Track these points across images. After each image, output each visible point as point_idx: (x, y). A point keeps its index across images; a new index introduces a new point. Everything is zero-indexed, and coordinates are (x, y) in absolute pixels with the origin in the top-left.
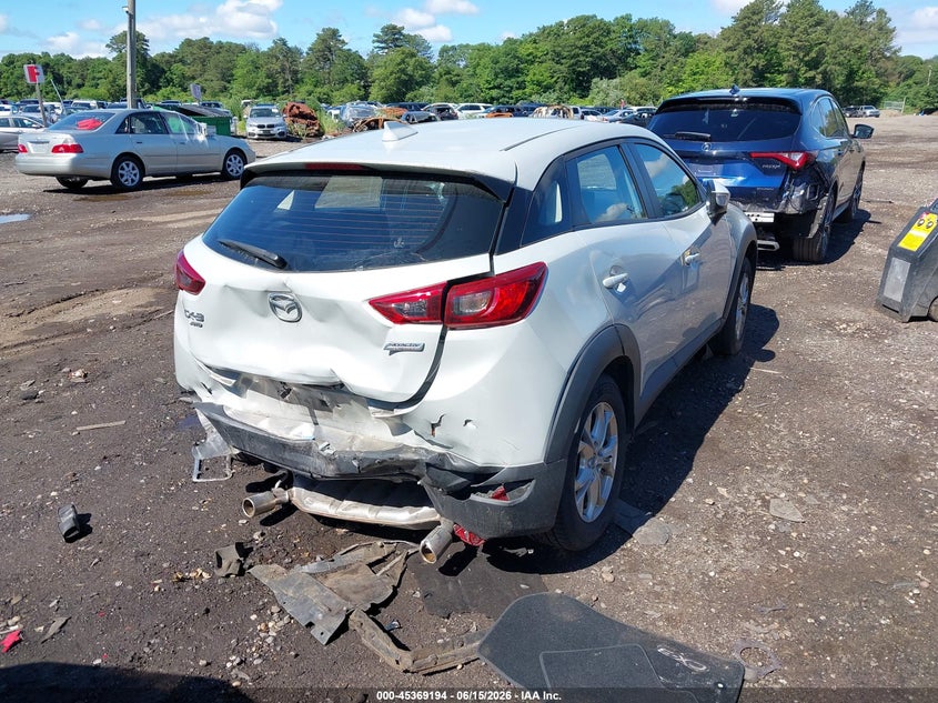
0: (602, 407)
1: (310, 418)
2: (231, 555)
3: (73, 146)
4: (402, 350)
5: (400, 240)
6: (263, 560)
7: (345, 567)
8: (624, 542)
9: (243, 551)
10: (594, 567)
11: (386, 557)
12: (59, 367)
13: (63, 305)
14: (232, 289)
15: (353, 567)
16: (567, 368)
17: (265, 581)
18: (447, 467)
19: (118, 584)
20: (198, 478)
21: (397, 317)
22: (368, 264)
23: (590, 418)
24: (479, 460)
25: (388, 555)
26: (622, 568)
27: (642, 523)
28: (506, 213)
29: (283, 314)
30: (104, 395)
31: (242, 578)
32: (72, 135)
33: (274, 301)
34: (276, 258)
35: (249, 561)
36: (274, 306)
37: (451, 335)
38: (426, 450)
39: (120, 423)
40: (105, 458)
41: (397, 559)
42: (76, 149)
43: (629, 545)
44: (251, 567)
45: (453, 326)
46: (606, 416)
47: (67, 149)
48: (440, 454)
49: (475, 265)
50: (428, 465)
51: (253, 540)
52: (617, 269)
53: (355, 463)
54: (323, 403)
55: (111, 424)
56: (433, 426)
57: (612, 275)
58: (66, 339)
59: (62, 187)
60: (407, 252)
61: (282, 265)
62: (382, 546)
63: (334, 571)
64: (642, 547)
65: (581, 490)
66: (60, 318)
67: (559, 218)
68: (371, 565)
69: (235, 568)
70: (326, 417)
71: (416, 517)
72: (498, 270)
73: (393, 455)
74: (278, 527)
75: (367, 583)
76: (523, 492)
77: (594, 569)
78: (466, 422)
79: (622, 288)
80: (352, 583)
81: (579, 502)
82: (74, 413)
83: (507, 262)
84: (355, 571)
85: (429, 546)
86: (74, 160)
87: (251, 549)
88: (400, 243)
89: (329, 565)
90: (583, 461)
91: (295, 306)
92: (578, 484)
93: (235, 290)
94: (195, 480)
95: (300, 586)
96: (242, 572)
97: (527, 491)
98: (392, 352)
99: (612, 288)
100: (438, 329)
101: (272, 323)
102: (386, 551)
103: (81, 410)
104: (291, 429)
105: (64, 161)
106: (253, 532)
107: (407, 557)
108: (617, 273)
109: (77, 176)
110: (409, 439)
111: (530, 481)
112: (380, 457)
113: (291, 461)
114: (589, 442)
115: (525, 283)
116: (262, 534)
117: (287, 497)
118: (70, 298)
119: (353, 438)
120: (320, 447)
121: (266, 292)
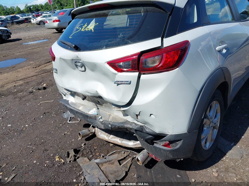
0: (215, 103)
1: (96, 107)
2: (72, 153)
3: (58, 20)
4: (121, 84)
5: (121, 34)
6: (83, 155)
7: (110, 161)
8: (222, 157)
9: (76, 151)
10: (209, 168)
11: (126, 157)
12: (41, 83)
13: (47, 64)
14: (62, 59)
15: (113, 161)
16: (199, 89)
17: (81, 165)
18: (144, 131)
19: (35, 162)
20: (69, 121)
21: (119, 69)
22: (108, 46)
23: (209, 109)
24: (157, 131)
25: (127, 157)
26: (221, 170)
27: (230, 149)
28: (170, 19)
29: (80, 69)
30: (50, 92)
31: (75, 162)
32: (57, 17)
33: (76, 64)
34: (74, 46)
35: (78, 155)
36: (77, 66)
37: (143, 77)
38: (136, 124)
39: (52, 101)
40: (44, 113)
41: (129, 159)
42: (59, 21)
43: (224, 158)
44: (78, 158)
45: (144, 72)
46: (216, 106)
47: (57, 21)
48: (141, 126)
49: (154, 43)
50: (136, 130)
51: (81, 146)
52: (222, 43)
53: (110, 126)
54: (99, 102)
55: (50, 101)
56: (137, 115)
57: (220, 46)
58: (45, 74)
59: (57, 32)
60: (124, 39)
61: (77, 48)
62: (124, 153)
63: (106, 162)
64: (231, 159)
65: (204, 138)
66: (46, 68)
67: (195, 20)
68: (119, 161)
69: (73, 159)
70: (101, 107)
71: (136, 145)
72: (165, 45)
73: (122, 125)
74: (91, 142)
75: (116, 170)
76: (177, 145)
77: (209, 169)
78: (151, 115)
79: (224, 51)
80: (111, 169)
81: (203, 143)
82: (41, 97)
83: (170, 41)
84: (113, 163)
85: (139, 159)
86: (58, 24)
87: (80, 150)
88: (121, 35)
89: (104, 160)
90: (206, 126)
91: (83, 65)
92: (203, 136)
93: (64, 60)
94: (68, 122)
95: (92, 169)
96: (75, 160)
97: (179, 144)
98: (118, 85)
99: (220, 51)
100: (137, 74)
101: (77, 72)
102: (126, 155)
103: (43, 97)
104: (90, 110)
105: (56, 24)
106: (82, 143)
107: (133, 159)
108: (222, 44)
109: (59, 28)
110: (129, 119)
111: (181, 140)
112: (117, 125)
113: (90, 122)
114: (208, 119)
115: (179, 50)
116: (85, 144)
117: (94, 131)
118: (50, 62)
119: (110, 115)
120: (99, 118)
121: (73, 60)
